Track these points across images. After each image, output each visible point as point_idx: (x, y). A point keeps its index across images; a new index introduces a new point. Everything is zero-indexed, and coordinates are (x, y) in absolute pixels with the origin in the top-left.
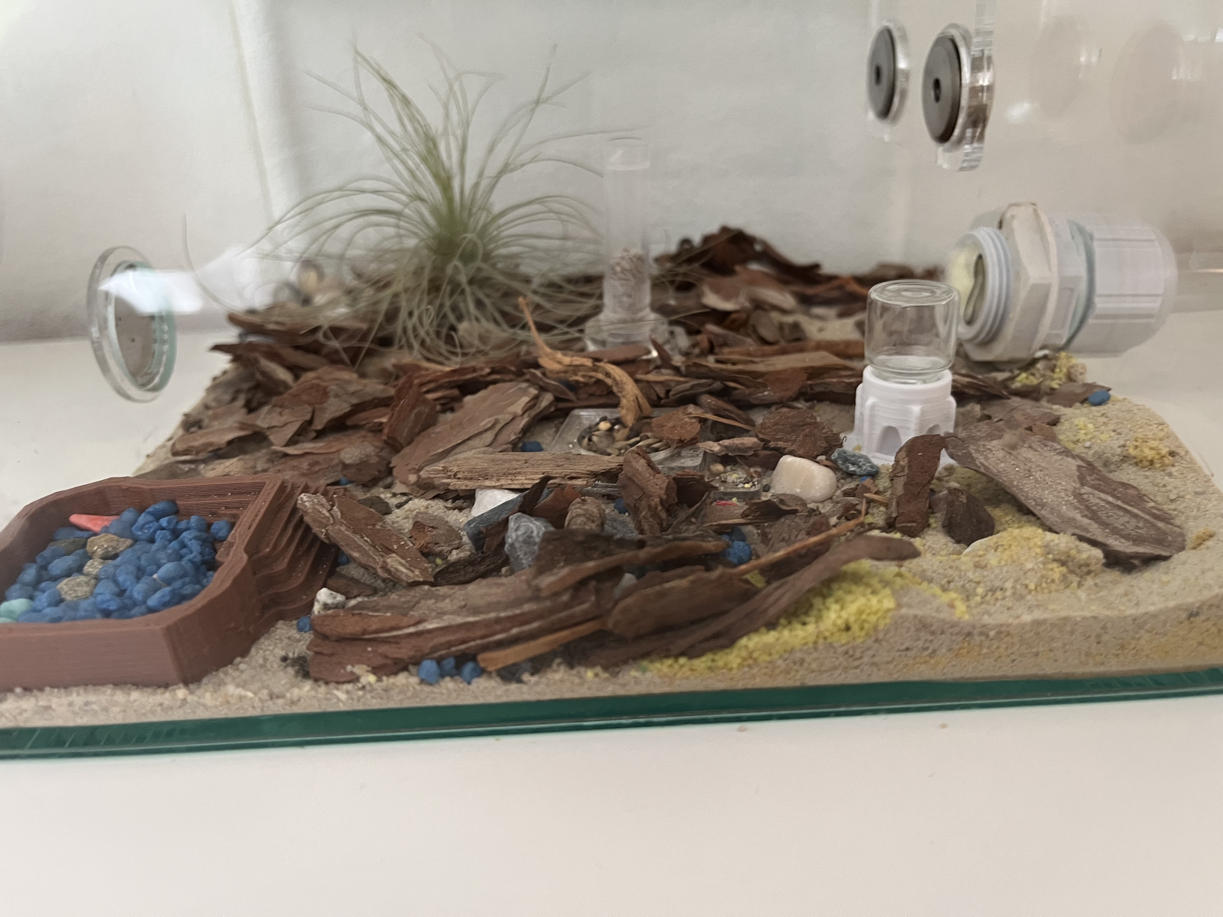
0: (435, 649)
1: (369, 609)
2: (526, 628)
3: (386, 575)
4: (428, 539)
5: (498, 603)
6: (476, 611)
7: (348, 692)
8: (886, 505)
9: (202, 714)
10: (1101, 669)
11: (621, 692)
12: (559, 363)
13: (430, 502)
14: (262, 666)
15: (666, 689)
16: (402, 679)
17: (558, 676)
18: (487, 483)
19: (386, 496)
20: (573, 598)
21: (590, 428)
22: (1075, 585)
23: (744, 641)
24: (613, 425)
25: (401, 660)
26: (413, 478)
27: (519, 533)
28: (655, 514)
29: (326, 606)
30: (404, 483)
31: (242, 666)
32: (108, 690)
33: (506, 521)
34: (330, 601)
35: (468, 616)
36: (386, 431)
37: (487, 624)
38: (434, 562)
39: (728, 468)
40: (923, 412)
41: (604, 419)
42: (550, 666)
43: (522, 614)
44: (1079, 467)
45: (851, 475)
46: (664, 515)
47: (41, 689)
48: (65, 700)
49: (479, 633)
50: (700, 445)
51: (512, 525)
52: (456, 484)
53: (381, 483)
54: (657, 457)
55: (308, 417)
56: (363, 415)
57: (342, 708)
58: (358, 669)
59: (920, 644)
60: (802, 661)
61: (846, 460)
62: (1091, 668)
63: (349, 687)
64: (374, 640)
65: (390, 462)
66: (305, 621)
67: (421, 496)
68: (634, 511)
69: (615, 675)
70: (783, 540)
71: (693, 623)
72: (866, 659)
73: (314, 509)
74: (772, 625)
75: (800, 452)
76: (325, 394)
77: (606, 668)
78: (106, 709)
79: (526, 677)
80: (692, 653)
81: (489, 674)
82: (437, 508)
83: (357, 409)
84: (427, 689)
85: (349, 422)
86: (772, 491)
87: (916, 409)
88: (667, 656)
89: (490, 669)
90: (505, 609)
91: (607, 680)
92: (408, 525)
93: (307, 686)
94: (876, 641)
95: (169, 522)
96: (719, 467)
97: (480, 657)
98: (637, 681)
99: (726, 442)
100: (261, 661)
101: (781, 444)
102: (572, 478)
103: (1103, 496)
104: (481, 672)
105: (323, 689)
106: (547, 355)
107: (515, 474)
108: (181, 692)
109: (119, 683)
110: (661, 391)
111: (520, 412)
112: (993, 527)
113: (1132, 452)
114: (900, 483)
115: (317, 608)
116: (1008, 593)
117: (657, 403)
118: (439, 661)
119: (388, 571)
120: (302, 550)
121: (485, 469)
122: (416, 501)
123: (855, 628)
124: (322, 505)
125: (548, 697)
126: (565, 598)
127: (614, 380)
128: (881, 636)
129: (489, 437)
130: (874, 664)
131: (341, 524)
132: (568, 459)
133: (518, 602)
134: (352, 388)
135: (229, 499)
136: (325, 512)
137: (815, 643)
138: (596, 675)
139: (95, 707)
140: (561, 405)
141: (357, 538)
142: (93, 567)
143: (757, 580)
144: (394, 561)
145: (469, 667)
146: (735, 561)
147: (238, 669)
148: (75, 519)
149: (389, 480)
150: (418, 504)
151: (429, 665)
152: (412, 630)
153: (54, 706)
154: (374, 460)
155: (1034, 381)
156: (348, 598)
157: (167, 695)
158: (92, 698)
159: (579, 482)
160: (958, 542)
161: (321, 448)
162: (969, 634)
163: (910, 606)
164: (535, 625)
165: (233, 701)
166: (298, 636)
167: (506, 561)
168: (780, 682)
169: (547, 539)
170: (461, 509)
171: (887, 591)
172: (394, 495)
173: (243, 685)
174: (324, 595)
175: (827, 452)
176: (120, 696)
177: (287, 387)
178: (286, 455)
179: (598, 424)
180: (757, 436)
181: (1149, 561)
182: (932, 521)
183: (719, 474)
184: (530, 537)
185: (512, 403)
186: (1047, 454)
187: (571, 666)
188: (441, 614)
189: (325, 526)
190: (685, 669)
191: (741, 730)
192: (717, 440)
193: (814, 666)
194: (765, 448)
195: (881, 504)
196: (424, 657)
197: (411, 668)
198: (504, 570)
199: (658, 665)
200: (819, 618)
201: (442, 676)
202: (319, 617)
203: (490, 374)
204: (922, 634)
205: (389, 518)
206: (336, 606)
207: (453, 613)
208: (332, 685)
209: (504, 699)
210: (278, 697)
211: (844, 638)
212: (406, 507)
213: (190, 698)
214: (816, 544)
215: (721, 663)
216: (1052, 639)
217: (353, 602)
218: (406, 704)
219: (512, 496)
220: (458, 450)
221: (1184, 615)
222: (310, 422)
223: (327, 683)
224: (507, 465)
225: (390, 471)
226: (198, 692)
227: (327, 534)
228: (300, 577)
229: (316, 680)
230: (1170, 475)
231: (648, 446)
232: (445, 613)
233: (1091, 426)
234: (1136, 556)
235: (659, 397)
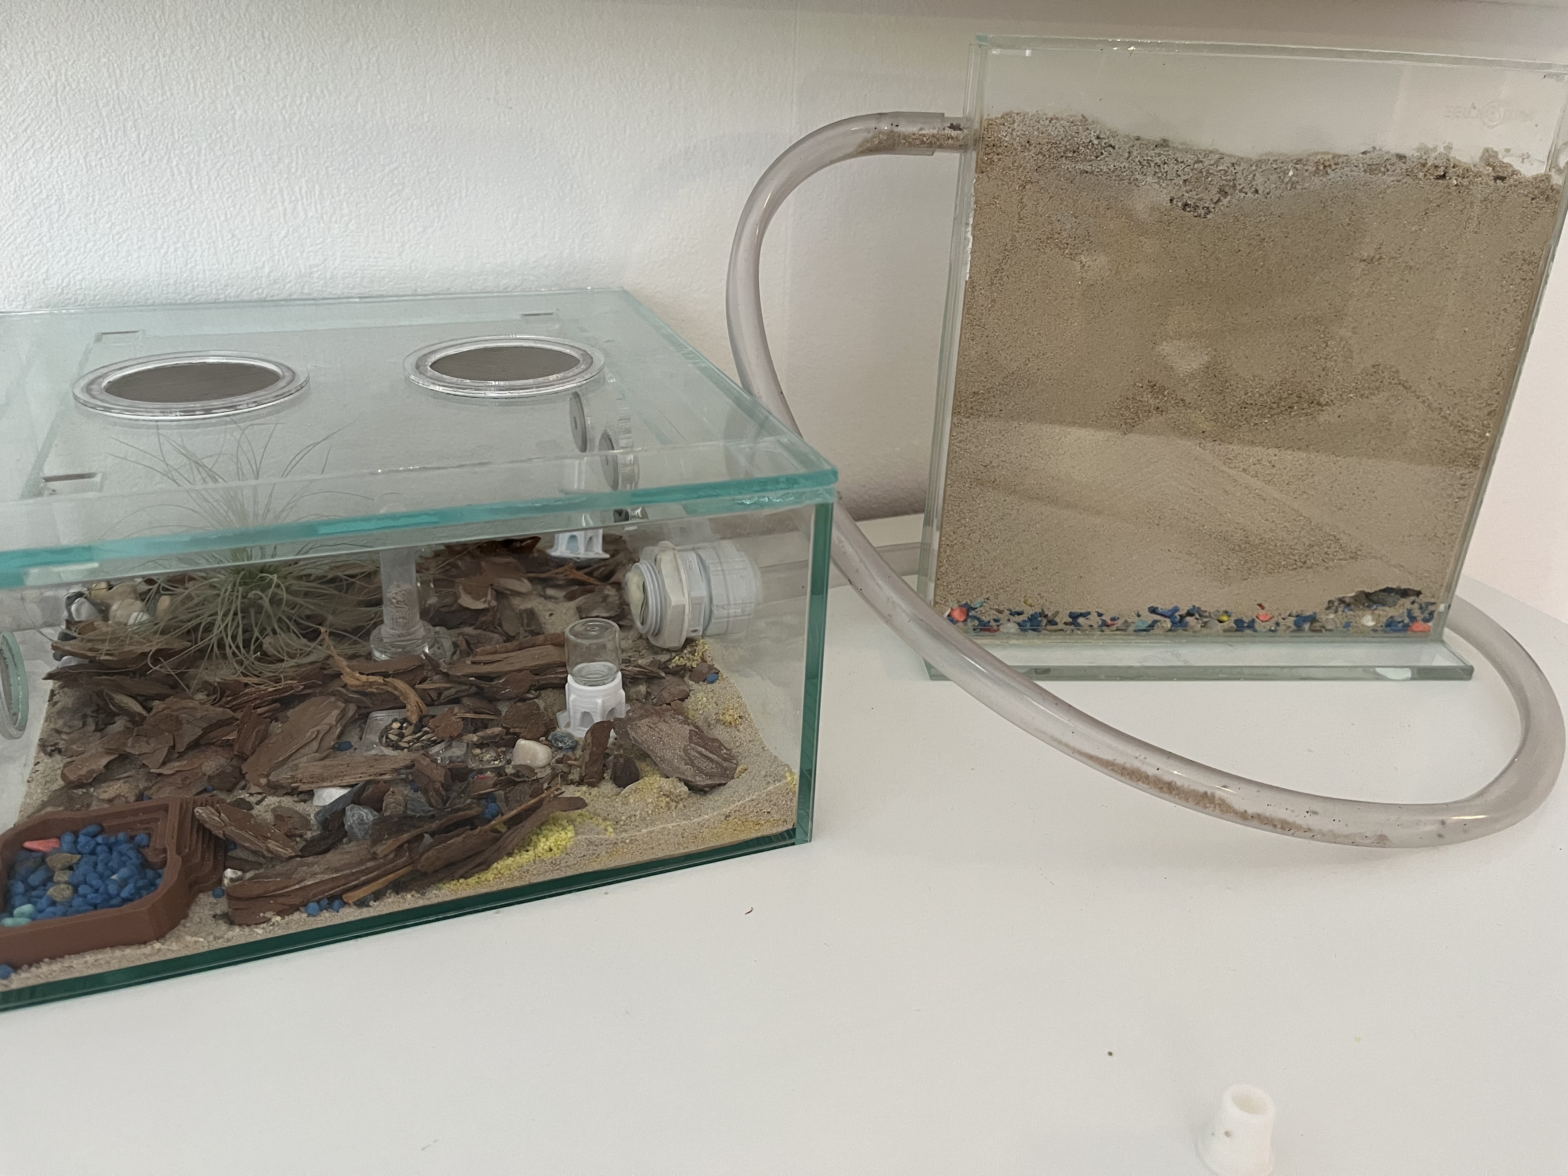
0: (315, 896)
1: (262, 877)
2: (372, 875)
3: (270, 855)
4: (290, 826)
5: (350, 864)
6: (337, 870)
7: (263, 928)
8: (580, 767)
9: (170, 956)
10: (687, 850)
11: (427, 903)
12: (358, 680)
13: (282, 798)
14: (200, 922)
15: (453, 897)
16: (296, 916)
17: (390, 900)
18: (325, 784)
19: (244, 795)
20: (396, 856)
21: (386, 728)
22: (673, 808)
23: (495, 865)
24: (402, 724)
25: (295, 905)
26: (263, 781)
27: (355, 818)
28: (437, 791)
29: (232, 880)
30: (258, 785)
31: (188, 925)
32: (108, 950)
33: (344, 811)
34: (234, 876)
35: (333, 873)
36: (236, 748)
37: (346, 876)
38: (295, 840)
39: (484, 750)
40: (603, 703)
41: (395, 720)
42: (385, 895)
43: (367, 868)
44: (690, 730)
45: (561, 748)
46: (443, 793)
47: (62, 957)
48: (82, 961)
49: (343, 882)
50: (464, 737)
51: (348, 813)
52: (304, 787)
53: (238, 787)
54: (435, 750)
55: (172, 744)
56: (212, 735)
57: (260, 938)
58: (268, 915)
59: (590, 852)
60: (528, 871)
61: (556, 740)
62: (682, 851)
63: (265, 925)
64: (273, 896)
65: (241, 770)
66: (218, 891)
67: (274, 794)
68: (425, 792)
69: (423, 894)
70: (517, 801)
71: (465, 859)
72: (562, 865)
73: (209, 817)
74: (510, 855)
75: (529, 737)
76: (179, 722)
77: (418, 892)
78: (108, 962)
79: (372, 903)
80: (465, 876)
81: (349, 904)
82: (287, 802)
83: (206, 731)
84: (312, 919)
85: (202, 742)
86: (513, 763)
87: (599, 701)
88: (453, 880)
89: (350, 902)
90: (355, 867)
91: (418, 898)
92: (269, 817)
93: (237, 929)
94: (567, 854)
95: (103, 839)
96: (478, 751)
97: (344, 896)
98: (436, 896)
99: (480, 734)
100: (198, 920)
101: (517, 730)
102: (381, 775)
103: (700, 749)
104: (345, 904)
105: (247, 929)
106: (348, 674)
107: (343, 776)
108: (157, 945)
109: (113, 946)
110: (434, 695)
111: (334, 723)
112: (638, 776)
113: (721, 717)
114: (588, 752)
115: (226, 882)
116: (638, 818)
117: (431, 704)
118: (318, 902)
119: (271, 852)
120: (205, 846)
121: (321, 774)
122: (270, 797)
123: (555, 849)
124: (213, 814)
125: (384, 913)
126: (392, 856)
127: (401, 691)
128: (569, 851)
129: (315, 745)
130: (568, 866)
131: (231, 825)
132: (376, 760)
133: (362, 862)
134: (199, 715)
135: (142, 817)
136: (217, 818)
137: (534, 860)
138: (413, 896)
139: (102, 962)
140: (363, 711)
141: (243, 833)
142: (61, 877)
143: (503, 829)
144: (272, 845)
145: (337, 903)
146: (489, 817)
147: (185, 927)
148: (28, 845)
149: (243, 783)
150: (272, 801)
151: (313, 906)
152: (297, 887)
153: (74, 966)
154: (229, 770)
155: (683, 662)
156: (244, 871)
157: (149, 947)
158: (100, 956)
159: (386, 777)
160: (619, 787)
161: (185, 765)
162: (616, 843)
163: (583, 833)
164: (376, 873)
165: (190, 945)
166: (215, 901)
167: (346, 834)
168: (518, 883)
169: (375, 823)
170: (305, 801)
171: (571, 827)
172: (251, 795)
173: (195, 934)
174: (229, 873)
175: (546, 734)
176: (118, 953)
177: (144, 718)
178: (160, 775)
179: (391, 724)
180: (502, 726)
181: (713, 787)
182: (605, 775)
183: (478, 755)
184: (362, 820)
185: (327, 715)
186: (674, 724)
187: (398, 893)
188: (314, 874)
189: (221, 828)
190: (464, 885)
191: (497, 913)
192: (475, 732)
193: (535, 872)
194: (508, 733)
195: (578, 766)
196: (308, 902)
197: (301, 908)
198: (345, 840)
199: (448, 885)
200: (535, 847)
201: (321, 910)
202: (229, 887)
203: (302, 690)
204: (591, 847)
205: (254, 812)
206: (238, 879)
207: (322, 873)
208: (253, 926)
209: (360, 918)
210: (219, 938)
211: (549, 855)
212: (264, 803)
213: (163, 947)
214: (537, 803)
215: (483, 879)
216: (660, 839)
217: (249, 875)
218: (299, 930)
219: (343, 792)
220: (293, 757)
221: (723, 817)
222: (174, 747)
223: (248, 925)
224: (335, 770)
225: (243, 776)
226: (168, 943)
227: (224, 834)
228: (210, 864)
229: (240, 925)
230: (738, 731)
231: (429, 740)
232: (317, 874)
233: (705, 699)
234: (707, 786)
235: (433, 700)
